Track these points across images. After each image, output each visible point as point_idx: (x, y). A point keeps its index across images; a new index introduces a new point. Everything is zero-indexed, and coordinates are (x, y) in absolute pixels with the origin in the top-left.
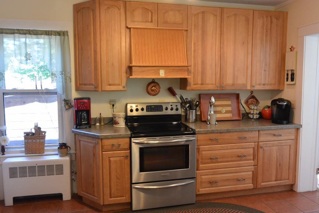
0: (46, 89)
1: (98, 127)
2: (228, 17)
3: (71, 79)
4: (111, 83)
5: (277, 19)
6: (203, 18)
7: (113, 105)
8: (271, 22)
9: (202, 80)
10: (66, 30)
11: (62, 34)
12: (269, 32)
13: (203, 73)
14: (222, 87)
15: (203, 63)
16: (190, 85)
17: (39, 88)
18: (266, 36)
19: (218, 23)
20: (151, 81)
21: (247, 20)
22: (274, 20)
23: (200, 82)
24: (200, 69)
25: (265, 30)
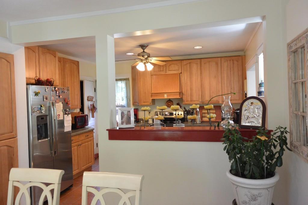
0: (121, 105)
1: (142, 123)
2: (205, 64)
3: (130, 100)
4: (145, 101)
5: (237, 61)
6: (190, 66)
7: (150, 112)
8: (233, 63)
9: (191, 99)
10: (128, 78)
11: (126, 80)
12: (232, 69)
13: (191, 95)
14: (203, 102)
15: (191, 89)
16: (184, 102)
17: (118, 104)
18: (230, 71)
19: (199, 67)
20: (168, 100)
21: (217, 64)
22: (235, 62)
23: (189, 100)
24: (189, 93)
25: (229, 68)
